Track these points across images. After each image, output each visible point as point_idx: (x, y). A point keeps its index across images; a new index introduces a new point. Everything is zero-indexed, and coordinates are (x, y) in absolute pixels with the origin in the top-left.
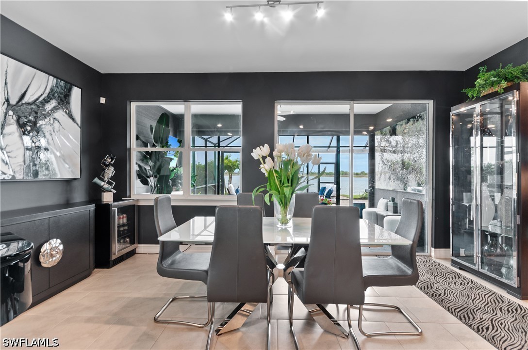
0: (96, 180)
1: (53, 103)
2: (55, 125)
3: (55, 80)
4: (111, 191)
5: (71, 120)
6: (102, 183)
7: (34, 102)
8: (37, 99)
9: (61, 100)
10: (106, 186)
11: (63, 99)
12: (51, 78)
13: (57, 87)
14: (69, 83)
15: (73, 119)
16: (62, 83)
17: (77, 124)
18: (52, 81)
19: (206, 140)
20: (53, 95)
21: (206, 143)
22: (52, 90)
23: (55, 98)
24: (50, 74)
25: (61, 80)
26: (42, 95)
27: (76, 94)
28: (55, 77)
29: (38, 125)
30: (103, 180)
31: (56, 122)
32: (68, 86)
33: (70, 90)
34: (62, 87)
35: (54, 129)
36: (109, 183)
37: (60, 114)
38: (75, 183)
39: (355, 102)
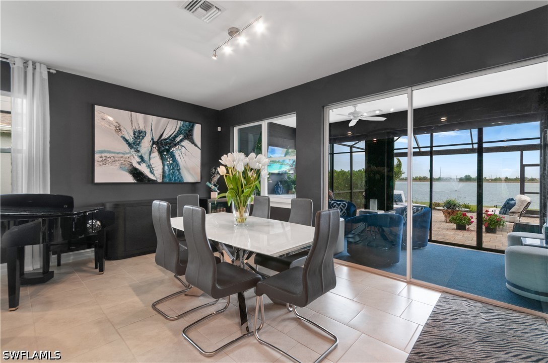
0: (208, 183)
1: (181, 137)
2: (182, 150)
3: (182, 123)
4: (216, 191)
5: (193, 146)
6: (210, 186)
7: (168, 138)
8: (170, 136)
9: (186, 134)
10: (213, 187)
11: (188, 133)
12: (179, 122)
13: (183, 126)
14: (192, 122)
15: (196, 145)
16: (187, 123)
17: (198, 148)
18: (180, 123)
19: (351, 147)
20: (181, 132)
21: (351, 149)
22: (180, 129)
23: (182, 133)
24: (178, 120)
25: (186, 121)
26: (173, 133)
27: (197, 129)
28: (181, 120)
29: (171, 151)
30: (210, 183)
31: (183, 148)
32: (191, 124)
33: (193, 127)
34: (186, 126)
35: (181, 152)
36: (215, 185)
37: (186, 143)
38: (198, 185)
39: (414, 88)
